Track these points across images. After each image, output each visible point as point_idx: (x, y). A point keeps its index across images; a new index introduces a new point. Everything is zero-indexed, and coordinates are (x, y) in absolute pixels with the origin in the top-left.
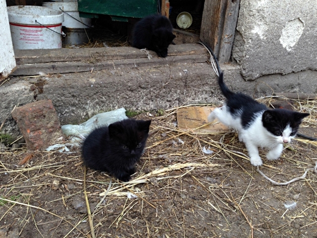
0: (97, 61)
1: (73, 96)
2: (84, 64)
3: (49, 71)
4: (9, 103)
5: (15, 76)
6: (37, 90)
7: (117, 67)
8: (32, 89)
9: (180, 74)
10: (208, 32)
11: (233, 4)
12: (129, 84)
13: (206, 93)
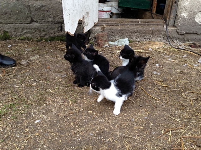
0: (122, 22)
1: (113, 32)
2: (117, 23)
3: (106, 25)
4: (95, 32)
6: (103, 29)
7: (128, 25)
8: (102, 29)
9: (150, 29)
10: (166, 15)
11: (175, 4)
12: (131, 31)
13: (161, 37)
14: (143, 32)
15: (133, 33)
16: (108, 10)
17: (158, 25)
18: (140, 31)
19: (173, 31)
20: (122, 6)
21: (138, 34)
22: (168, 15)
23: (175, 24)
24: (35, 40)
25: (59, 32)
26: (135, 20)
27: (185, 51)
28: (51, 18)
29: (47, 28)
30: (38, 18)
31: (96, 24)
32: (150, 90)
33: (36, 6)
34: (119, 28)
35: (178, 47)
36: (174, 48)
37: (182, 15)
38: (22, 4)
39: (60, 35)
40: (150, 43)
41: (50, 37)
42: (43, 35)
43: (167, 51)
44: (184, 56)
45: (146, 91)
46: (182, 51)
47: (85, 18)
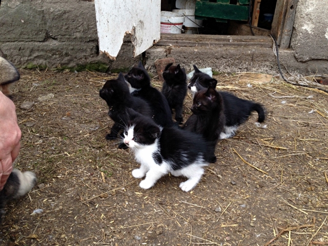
0: (200, 41)
1: (185, 58)
2: (192, 42)
3: (174, 44)
4: (154, 57)
5: (158, 45)
6: (168, 52)
7: (210, 46)
8: (166, 52)
9: (249, 52)
10: (275, 28)
11: (291, 10)
12: (216, 55)
13: (267, 67)
14: (237, 57)
15: (219, 58)
16: (177, 22)
17: (262, 46)
18: (231, 56)
19: (288, 55)
20: (201, 15)
21: (228, 60)
22: (279, 29)
23: (292, 44)
24: (52, 69)
25: (93, 57)
26: (222, 37)
27: (311, 89)
28: (79, 32)
29: (72, 49)
30: (58, 32)
31: (156, 42)
32: (249, 156)
33: (54, 11)
34: (196, 50)
35: (297, 82)
36: (290, 83)
37: (304, 28)
38: (31, 8)
39: (94, 61)
40: (248, 76)
41: (78, 65)
42: (66, 62)
43: (279, 89)
44: (308, 97)
45: (242, 156)
46: (304, 89)
47: (136, 31)
